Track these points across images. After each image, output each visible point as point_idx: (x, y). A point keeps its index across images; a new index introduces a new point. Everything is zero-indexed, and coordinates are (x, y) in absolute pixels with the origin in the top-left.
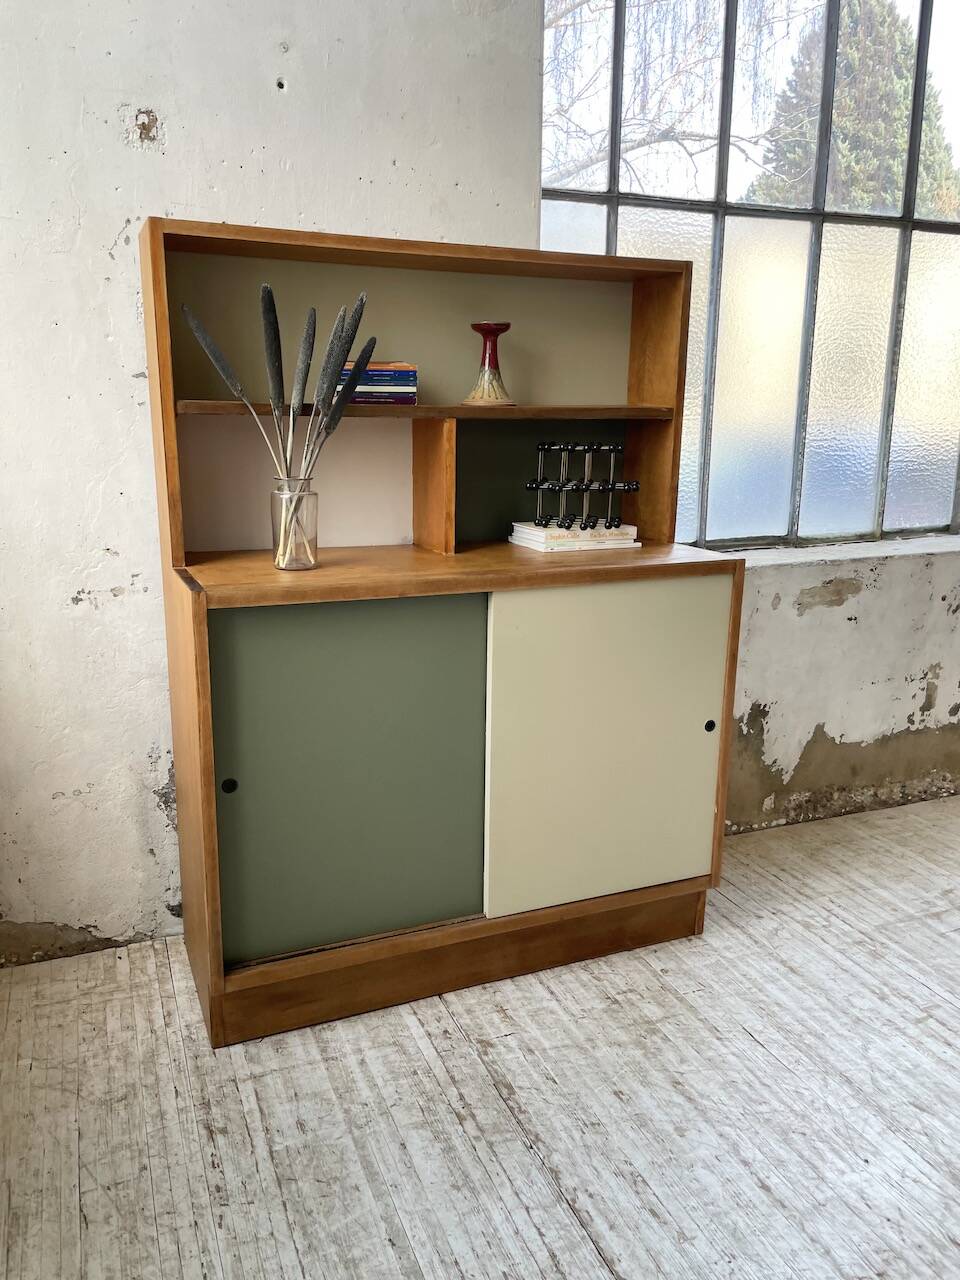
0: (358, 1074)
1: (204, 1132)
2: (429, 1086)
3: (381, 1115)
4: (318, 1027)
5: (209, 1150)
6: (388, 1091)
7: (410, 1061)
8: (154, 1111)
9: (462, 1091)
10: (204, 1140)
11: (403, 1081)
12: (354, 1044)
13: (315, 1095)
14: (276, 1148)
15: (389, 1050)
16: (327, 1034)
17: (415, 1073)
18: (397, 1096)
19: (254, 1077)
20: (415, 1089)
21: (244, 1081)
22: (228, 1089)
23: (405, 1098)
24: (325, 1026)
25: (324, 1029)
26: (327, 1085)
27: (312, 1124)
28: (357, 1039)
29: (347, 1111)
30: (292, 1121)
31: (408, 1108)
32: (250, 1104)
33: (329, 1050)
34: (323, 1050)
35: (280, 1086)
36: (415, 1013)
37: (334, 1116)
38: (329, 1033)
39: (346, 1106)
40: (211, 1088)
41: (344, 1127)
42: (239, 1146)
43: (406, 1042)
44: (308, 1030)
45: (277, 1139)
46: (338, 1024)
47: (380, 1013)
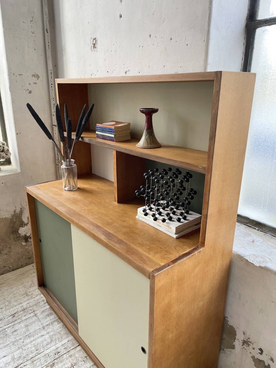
0: (36, 336)
1: (13, 313)
2: (31, 356)
3: (19, 348)
4: (59, 320)
5: (7, 317)
6: (29, 346)
7: (43, 347)
8: (22, 302)
9: (28, 365)
10: (10, 315)
11: (33, 348)
12: (51, 331)
13: (28, 330)
14: (6, 329)
15: (49, 340)
16: (56, 323)
17: (37, 351)
18: (26, 349)
19: (36, 315)
20: (30, 352)
21: (34, 313)
22: (30, 312)
23: (26, 351)
24: (60, 321)
25: (58, 321)
26: (31, 331)
27: (16, 333)
28: (54, 331)
29: (20, 339)
30: (17, 328)
31: (21, 353)
32: (24, 318)
33: (48, 326)
34: (48, 325)
35: (32, 321)
36: (68, 341)
37: (19, 337)
38: (57, 323)
39: (22, 338)
40: (31, 308)
41: (14, 340)
42: (7, 322)
43: (53, 343)
44: (57, 318)
45: (10, 328)
46: (61, 324)
47: (68, 332)
